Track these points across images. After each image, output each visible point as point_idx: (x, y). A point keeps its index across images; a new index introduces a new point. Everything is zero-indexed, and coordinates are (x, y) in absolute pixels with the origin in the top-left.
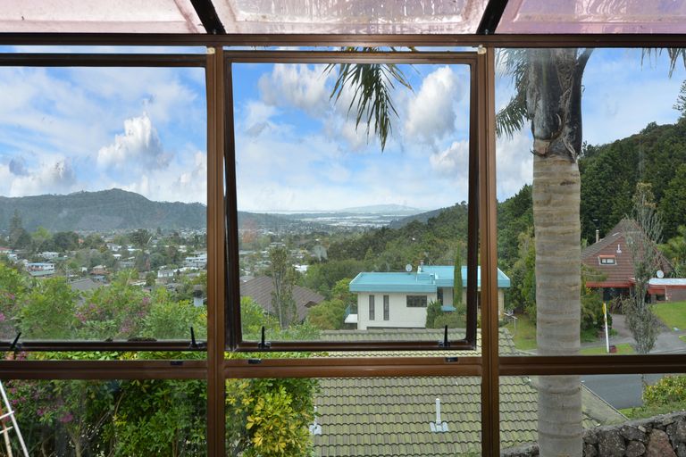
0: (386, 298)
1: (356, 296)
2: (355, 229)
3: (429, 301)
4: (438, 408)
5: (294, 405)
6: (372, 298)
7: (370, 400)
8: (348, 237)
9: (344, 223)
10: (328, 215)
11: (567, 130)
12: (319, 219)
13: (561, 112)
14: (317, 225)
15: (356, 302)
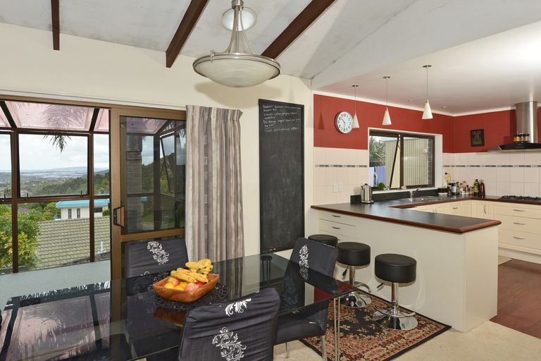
0: (78, 210)
1: (60, 210)
2: (60, 179)
3: (103, 209)
4: (102, 246)
5: (28, 238)
6: (70, 210)
7: (67, 247)
8: (55, 183)
9: (53, 176)
10: (41, 172)
11: (137, 145)
12: (35, 174)
13: (135, 140)
14: (34, 177)
15: (60, 213)
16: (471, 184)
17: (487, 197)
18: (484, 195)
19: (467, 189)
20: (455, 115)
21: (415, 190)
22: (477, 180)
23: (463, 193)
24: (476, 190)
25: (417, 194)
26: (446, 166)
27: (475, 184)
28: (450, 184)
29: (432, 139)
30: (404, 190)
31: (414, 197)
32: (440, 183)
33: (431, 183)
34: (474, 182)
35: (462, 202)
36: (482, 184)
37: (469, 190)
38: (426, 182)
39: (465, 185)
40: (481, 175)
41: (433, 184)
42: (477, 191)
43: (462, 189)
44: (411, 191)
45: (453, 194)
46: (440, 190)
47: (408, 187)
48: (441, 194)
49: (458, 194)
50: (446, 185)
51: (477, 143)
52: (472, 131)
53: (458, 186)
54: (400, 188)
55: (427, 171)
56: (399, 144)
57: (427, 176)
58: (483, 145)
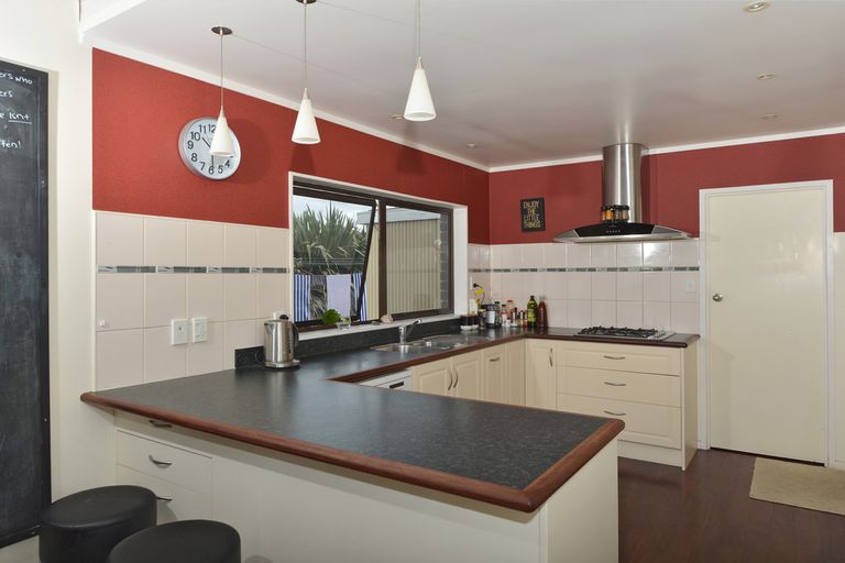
16: (522, 306)
17: (551, 332)
18: (546, 328)
19: (515, 314)
20: (492, 170)
21: (411, 322)
22: (532, 298)
23: (507, 324)
24: (531, 317)
25: (416, 333)
26: (475, 271)
27: (529, 306)
28: (483, 307)
29: (448, 214)
30: (388, 323)
31: (408, 339)
32: (463, 306)
33: (447, 306)
34: (528, 300)
35: (506, 346)
36: (543, 305)
37: (518, 317)
38: (437, 304)
39: (511, 307)
40: (540, 287)
41: (450, 308)
42: (533, 320)
43: (504, 317)
44: (402, 325)
45: (488, 326)
46: (463, 320)
47: (397, 317)
48: (465, 328)
49: (498, 327)
50: (474, 310)
51: (531, 225)
52: (522, 201)
53: (498, 311)
54: (379, 321)
55: (439, 281)
56: (376, 220)
57: (439, 291)
58: (543, 228)
